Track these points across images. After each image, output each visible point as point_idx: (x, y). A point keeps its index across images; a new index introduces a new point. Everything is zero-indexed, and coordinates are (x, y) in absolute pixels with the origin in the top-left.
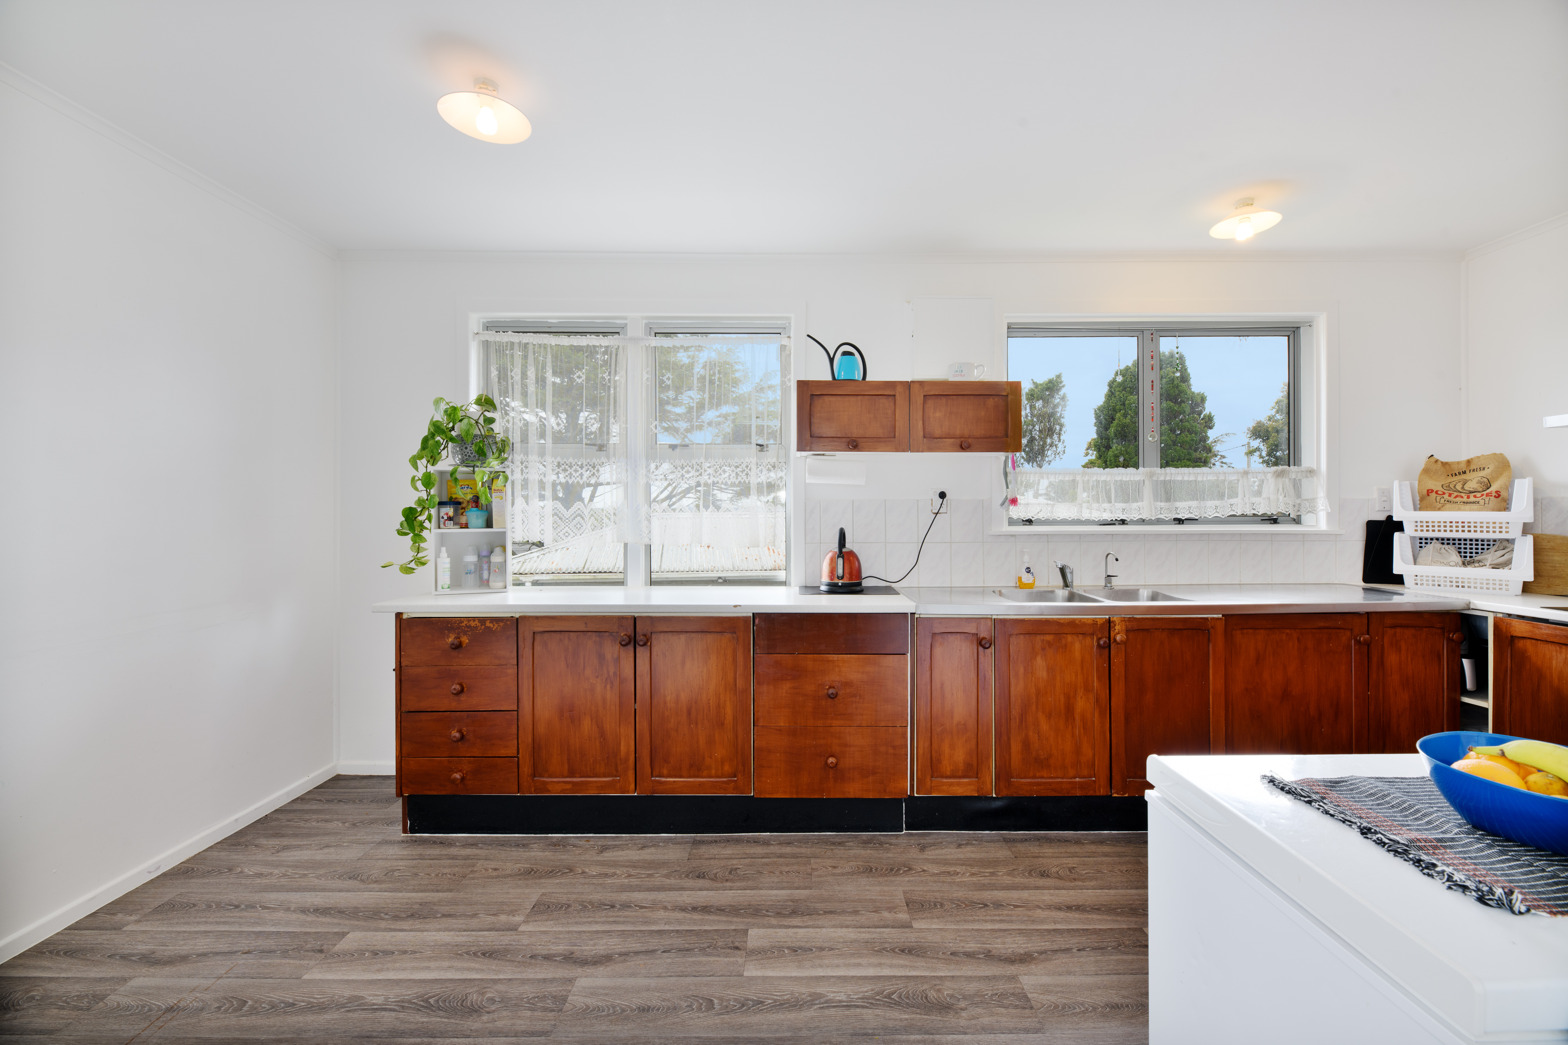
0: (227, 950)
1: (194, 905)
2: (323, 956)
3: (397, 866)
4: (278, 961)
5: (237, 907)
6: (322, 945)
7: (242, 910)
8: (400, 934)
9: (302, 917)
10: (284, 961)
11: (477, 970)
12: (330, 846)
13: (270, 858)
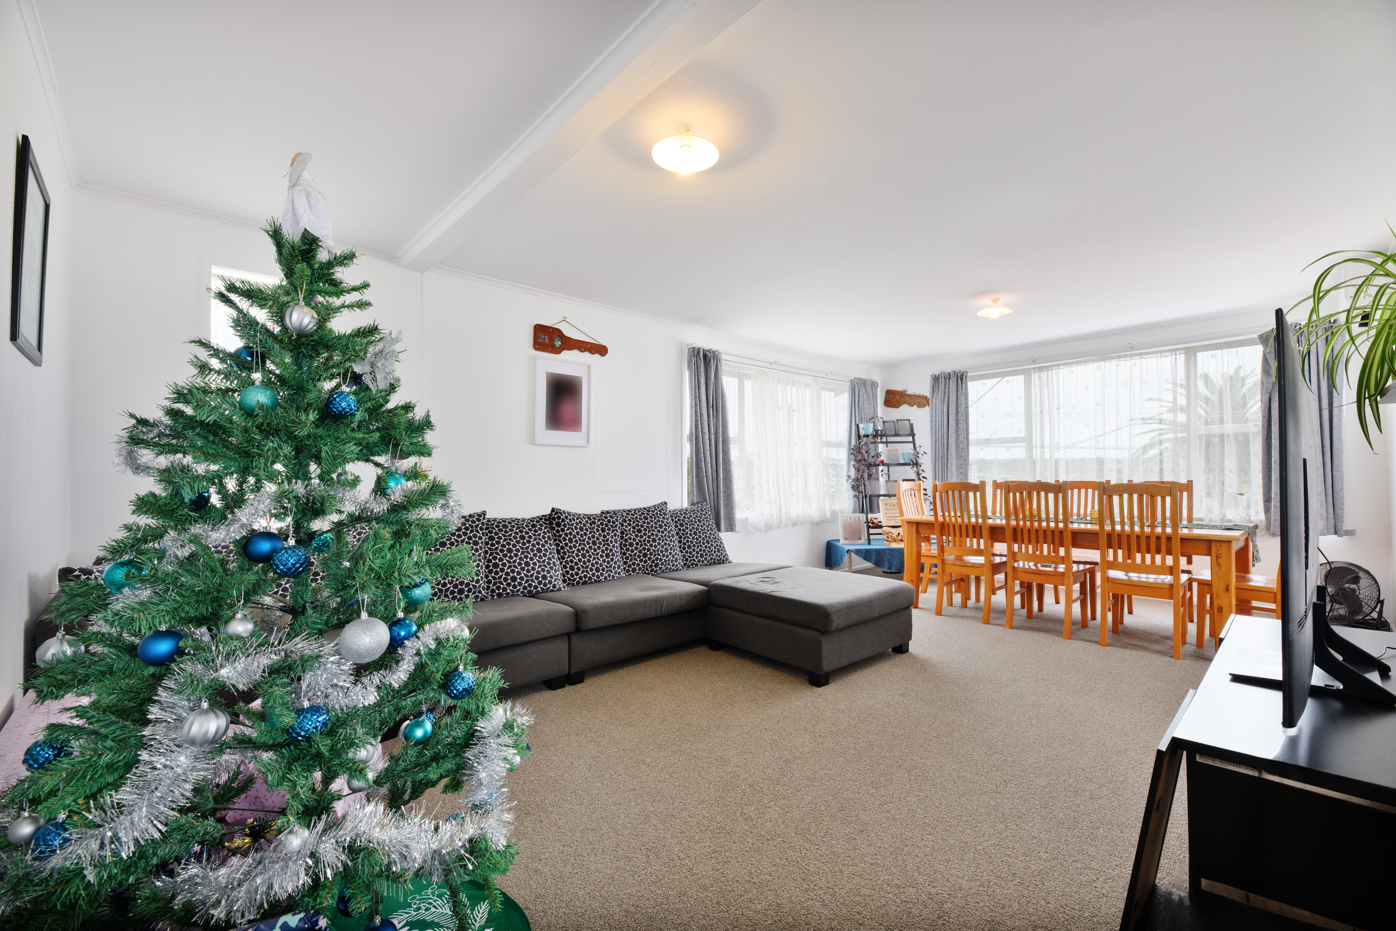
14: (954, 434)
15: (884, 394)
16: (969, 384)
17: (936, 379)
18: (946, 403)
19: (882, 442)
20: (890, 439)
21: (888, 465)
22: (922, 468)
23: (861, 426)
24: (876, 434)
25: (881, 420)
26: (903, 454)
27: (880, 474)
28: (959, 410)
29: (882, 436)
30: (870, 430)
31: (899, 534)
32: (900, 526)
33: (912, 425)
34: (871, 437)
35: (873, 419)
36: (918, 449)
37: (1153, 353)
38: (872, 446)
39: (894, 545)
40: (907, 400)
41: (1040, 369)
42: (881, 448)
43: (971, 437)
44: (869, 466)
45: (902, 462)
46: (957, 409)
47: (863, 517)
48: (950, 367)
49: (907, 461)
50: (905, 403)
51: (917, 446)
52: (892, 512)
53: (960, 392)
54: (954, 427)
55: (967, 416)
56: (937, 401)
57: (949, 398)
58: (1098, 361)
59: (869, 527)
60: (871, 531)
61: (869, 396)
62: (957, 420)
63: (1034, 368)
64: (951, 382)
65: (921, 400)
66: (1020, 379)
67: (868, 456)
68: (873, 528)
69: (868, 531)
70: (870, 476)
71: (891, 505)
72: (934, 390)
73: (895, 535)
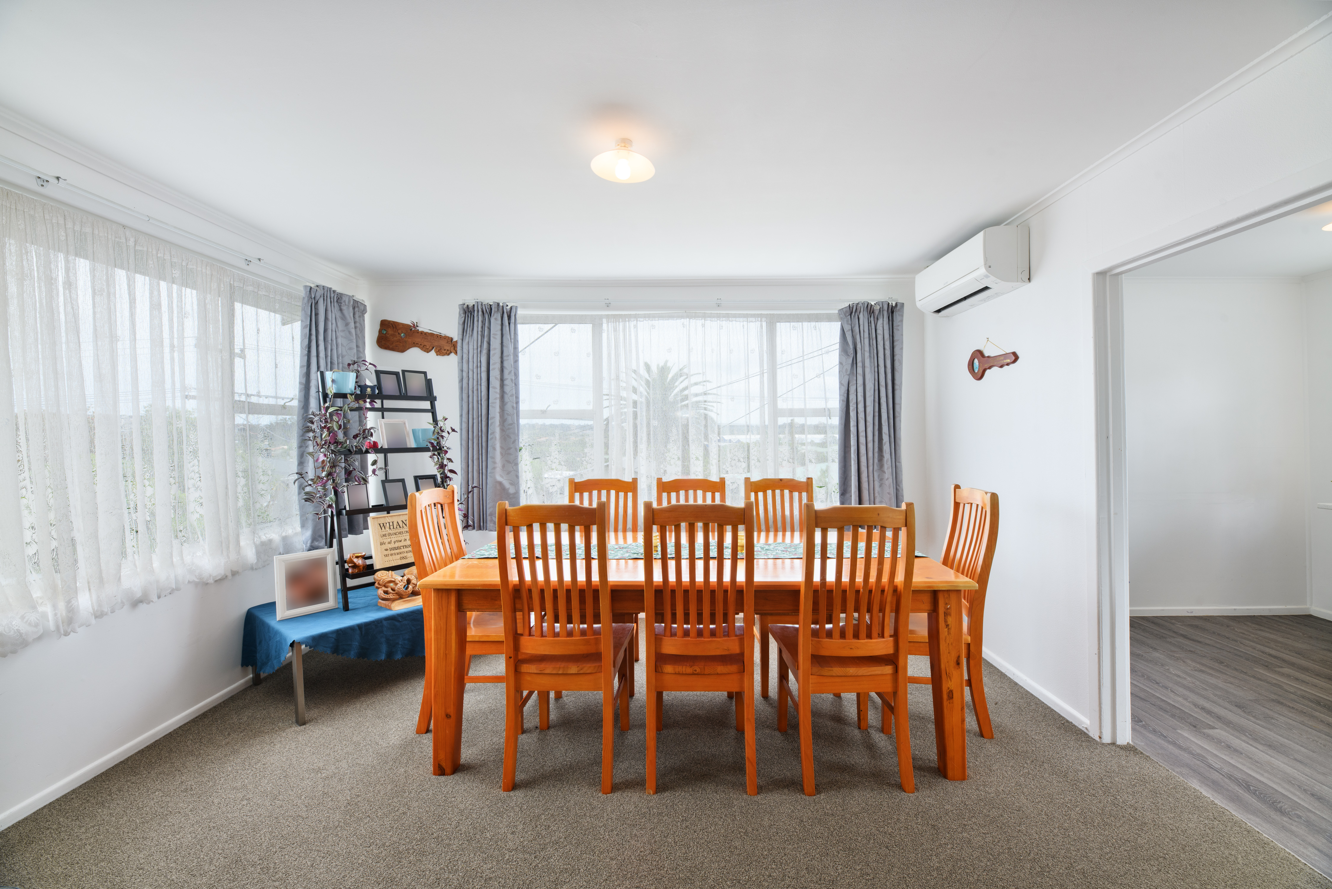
0: (1143, 698)
1: (1136, 672)
2: (1194, 729)
3: (1278, 718)
4: (1168, 717)
5: (1157, 683)
6: (1197, 725)
7: (1160, 686)
8: (1254, 749)
9: (1192, 706)
10: (1171, 718)
11: (1299, 798)
12: (1233, 684)
13: (1189, 672)
14: (498, 401)
15: (378, 327)
16: (520, 327)
17: (468, 312)
18: (485, 352)
19: (373, 409)
20: (388, 404)
21: (385, 451)
22: (448, 456)
23: (329, 375)
24: (361, 393)
25: (372, 369)
26: (414, 432)
27: (370, 468)
28: (505, 364)
29: (373, 398)
30: (349, 384)
31: (409, 581)
32: (412, 564)
33: (429, 383)
34: (350, 399)
35: (356, 364)
36: (441, 424)
37: (740, 316)
38: (353, 416)
39: (400, 607)
40: (418, 340)
41: (616, 318)
42: (372, 419)
43: (523, 407)
44: (349, 452)
45: (413, 445)
46: (502, 362)
47: (330, 555)
48: (489, 297)
49: (423, 445)
50: (415, 345)
51: (439, 417)
52: (394, 538)
53: (507, 336)
54: (498, 390)
55: (516, 375)
56: (471, 345)
57: (489, 344)
58: (682, 317)
59: (345, 575)
60: (350, 583)
61: (347, 324)
62: (502, 380)
63: (608, 317)
64: (492, 320)
65: (443, 343)
66: (587, 328)
67: (345, 434)
68: (354, 576)
69: (344, 582)
70: (348, 473)
71: (391, 526)
72: (464, 330)
73: (400, 586)
